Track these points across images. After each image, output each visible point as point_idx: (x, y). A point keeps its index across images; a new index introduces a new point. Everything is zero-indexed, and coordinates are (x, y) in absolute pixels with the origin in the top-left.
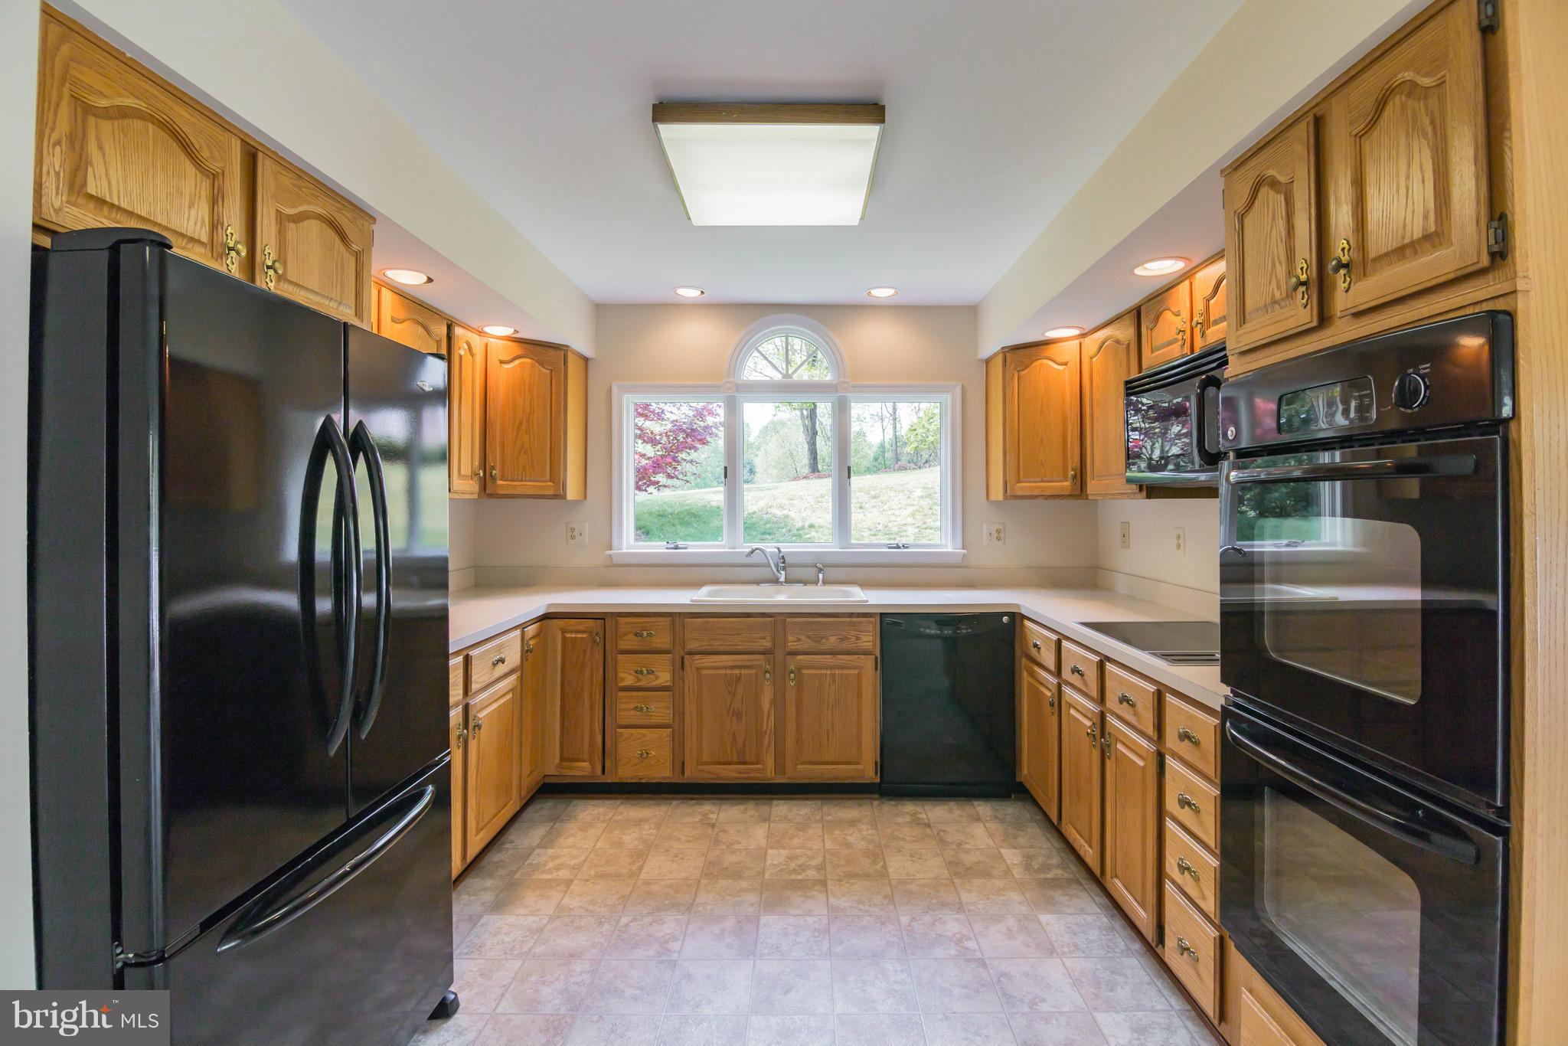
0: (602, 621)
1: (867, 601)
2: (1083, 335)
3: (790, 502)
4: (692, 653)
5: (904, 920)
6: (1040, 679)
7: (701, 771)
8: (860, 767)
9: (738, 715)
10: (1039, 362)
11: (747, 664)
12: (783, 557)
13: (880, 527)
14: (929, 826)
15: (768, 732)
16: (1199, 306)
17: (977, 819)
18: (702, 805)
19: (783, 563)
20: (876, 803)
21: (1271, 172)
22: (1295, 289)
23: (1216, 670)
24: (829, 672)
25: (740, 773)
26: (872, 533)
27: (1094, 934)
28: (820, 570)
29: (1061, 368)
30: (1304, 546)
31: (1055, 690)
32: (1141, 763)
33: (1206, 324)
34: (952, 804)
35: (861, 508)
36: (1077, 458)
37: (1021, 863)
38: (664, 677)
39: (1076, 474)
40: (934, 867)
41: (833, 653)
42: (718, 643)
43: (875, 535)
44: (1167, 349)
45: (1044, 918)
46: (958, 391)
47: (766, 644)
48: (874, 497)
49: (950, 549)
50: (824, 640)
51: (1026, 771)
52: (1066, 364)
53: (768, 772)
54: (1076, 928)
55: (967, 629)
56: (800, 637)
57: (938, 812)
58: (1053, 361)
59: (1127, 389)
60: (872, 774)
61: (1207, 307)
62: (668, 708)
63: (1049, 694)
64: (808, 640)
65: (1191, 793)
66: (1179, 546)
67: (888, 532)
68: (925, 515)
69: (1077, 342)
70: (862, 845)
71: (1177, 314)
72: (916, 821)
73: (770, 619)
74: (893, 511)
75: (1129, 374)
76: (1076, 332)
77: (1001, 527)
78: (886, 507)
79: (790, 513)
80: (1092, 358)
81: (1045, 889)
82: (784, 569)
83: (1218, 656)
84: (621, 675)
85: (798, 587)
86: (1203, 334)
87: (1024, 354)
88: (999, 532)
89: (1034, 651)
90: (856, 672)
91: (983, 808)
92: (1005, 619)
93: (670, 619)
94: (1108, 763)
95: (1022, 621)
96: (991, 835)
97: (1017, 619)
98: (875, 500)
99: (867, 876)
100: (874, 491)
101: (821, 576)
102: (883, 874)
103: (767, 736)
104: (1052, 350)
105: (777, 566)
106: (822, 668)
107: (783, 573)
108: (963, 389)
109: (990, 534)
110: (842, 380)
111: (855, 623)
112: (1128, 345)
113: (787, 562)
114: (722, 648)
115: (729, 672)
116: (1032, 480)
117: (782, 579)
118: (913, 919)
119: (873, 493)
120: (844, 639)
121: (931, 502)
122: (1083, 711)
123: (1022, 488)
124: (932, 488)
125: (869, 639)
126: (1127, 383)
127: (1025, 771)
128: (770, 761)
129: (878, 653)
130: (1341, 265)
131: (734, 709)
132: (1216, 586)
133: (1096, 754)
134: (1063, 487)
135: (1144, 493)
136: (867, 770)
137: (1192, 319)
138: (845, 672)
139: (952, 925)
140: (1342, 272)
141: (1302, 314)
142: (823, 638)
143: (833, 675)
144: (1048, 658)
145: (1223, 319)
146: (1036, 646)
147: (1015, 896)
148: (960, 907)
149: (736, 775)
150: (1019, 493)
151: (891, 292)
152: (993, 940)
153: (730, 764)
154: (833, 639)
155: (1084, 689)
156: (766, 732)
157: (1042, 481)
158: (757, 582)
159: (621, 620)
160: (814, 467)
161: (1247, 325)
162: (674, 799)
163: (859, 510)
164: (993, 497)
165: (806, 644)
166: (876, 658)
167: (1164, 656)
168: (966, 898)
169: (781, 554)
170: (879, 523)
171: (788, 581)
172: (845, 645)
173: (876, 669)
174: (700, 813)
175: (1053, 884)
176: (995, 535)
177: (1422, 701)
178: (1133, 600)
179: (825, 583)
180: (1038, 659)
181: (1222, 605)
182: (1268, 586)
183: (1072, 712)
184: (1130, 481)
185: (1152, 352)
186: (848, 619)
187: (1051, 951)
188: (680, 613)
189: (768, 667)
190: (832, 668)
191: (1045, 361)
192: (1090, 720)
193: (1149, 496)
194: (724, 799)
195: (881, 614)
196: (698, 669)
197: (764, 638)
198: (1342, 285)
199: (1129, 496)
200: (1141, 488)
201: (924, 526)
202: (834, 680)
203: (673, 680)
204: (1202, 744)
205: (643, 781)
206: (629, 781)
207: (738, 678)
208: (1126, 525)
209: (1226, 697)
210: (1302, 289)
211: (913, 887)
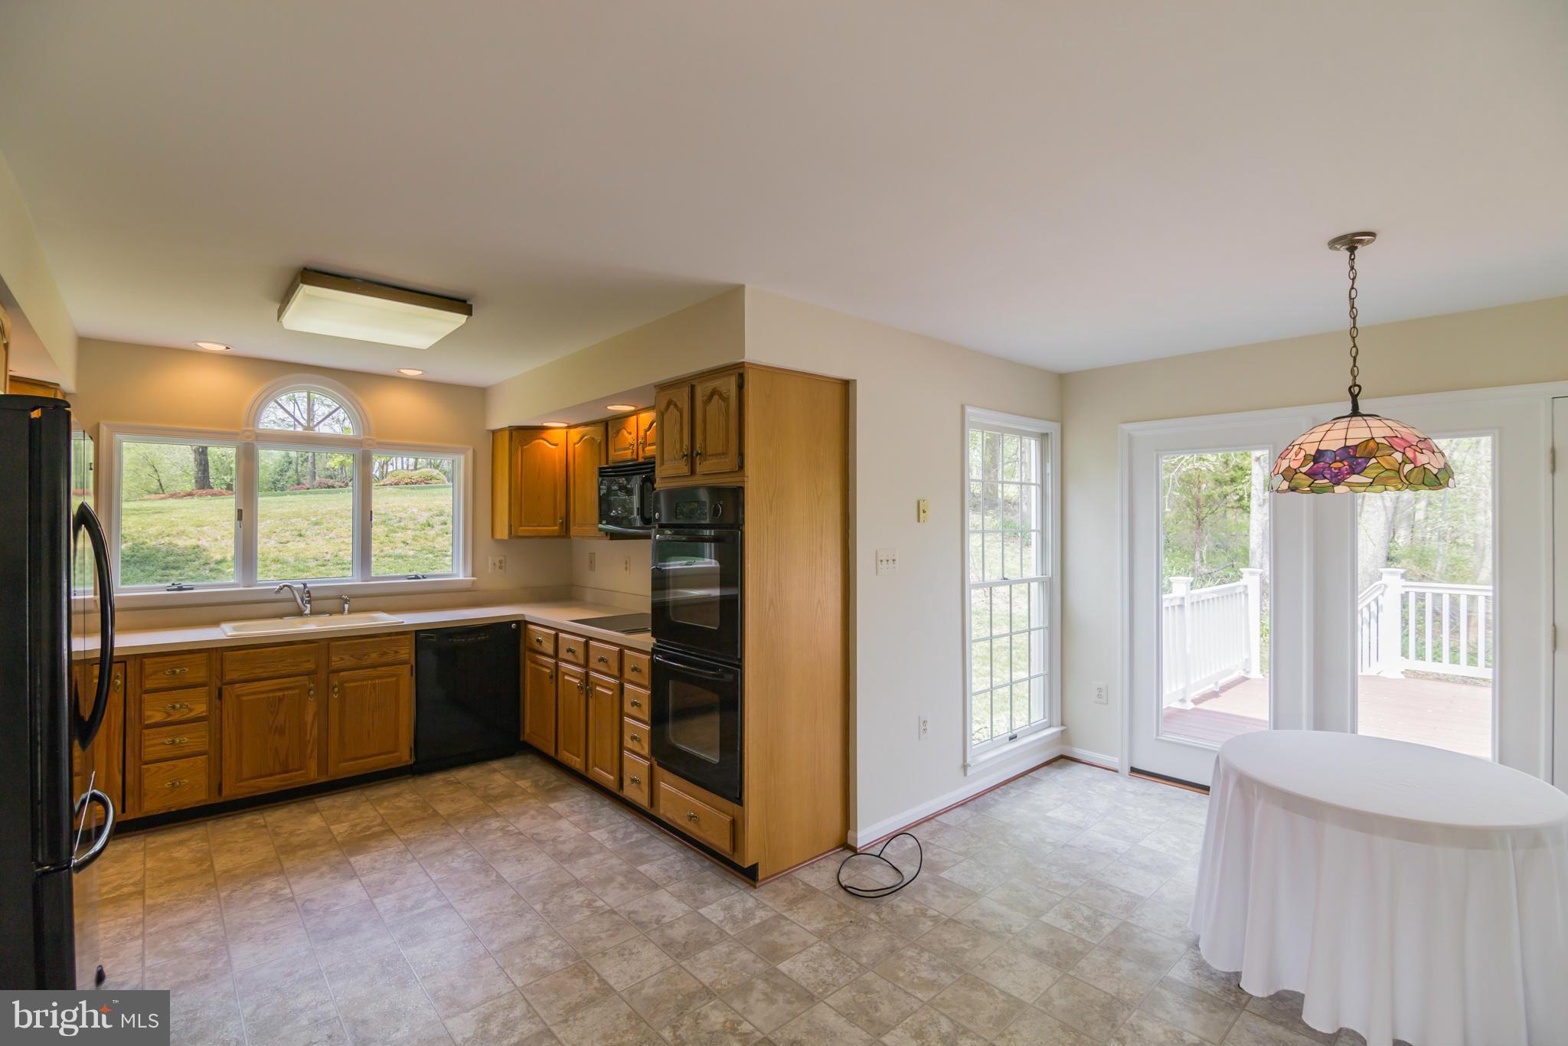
0: (123, 664)
1: (403, 622)
2: (569, 427)
3: (199, 529)
4: (232, 683)
5: (461, 831)
6: (544, 664)
7: (242, 787)
8: (397, 754)
9: (281, 731)
10: (537, 441)
11: (287, 685)
12: (308, 592)
13: (328, 557)
14: (459, 783)
15: (312, 741)
16: (642, 433)
17: (494, 771)
18: (242, 817)
19: (309, 597)
20: (410, 781)
21: (675, 400)
22: (683, 457)
23: (650, 634)
24: (370, 682)
25: (282, 781)
26: (319, 563)
27: (582, 804)
28: (346, 601)
29: (554, 447)
30: (696, 564)
31: (553, 667)
32: (610, 693)
33: (645, 444)
34: (473, 768)
35: (300, 535)
36: (564, 511)
37: (531, 785)
38: (200, 709)
39: (562, 522)
40: (471, 802)
41: (374, 666)
42: (261, 670)
43: (324, 565)
44: (623, 452)
45: (552, 805)
46: (470, 453)
47: (311, 666)
48: (316, 524)
49: (461, 578)
50: (366, 657)
51: (530, 730)
52: (556, 445)
53: (312, 774)
54: (572, 804)
55: (485, 635)
56: (343, 657)
57: (463, 774)
58: (548, 441)
59: (600, 472)
60: (408, 758)
61: (646, 434)
62: (204, 737)
63: (548, 671)
64: (352, 659)
65: (637, 697)
66: (626, 568)
67: (339, 562)
68: (381, 543)
69: (565, 430)
70: (411, 805)
71: (630, 433)
72: (448, 783)
73: (314, 645)
74: (343, 539)
75: (600, 464)
76: (566, 425)
77: (502, 558)
78: (332, 535)
79: (200, 543)
80: (575, 444)
81: (551, 793)
82: (309, 602)
83: (650, 629)
84: (147, 713)
85: (325, 617)
86: (643, 450)
87: (525, 434)
88: (501, 562)
89: (537, 645)
90: (395, 679)
91: (496, 765)
92: (513, 625)
93: (206, 654)
94: (590, 700)
95: (526, 627)
96: (507, 777)
97: (522, 624)
98: (316, 527)
99: (423, 819)
100: (314, 516)
101: (346, 606)
102: (435, 814)
103: (310, 746)
104: (547, 434)
105: (302, 600)
106: (364, 680)
107: (308, 606)
108: (474, 452)
109: (494, 564)
110: (366, 437)
111: (394, 640)
112: (600, 443)
113: (312, 596)
114: (265, 675)
115: (271, 695)
116: (531, 525)
117: (307, 611)
118: (467, 829)
119: (314, 519)
120: (385, 654)
121: (386, 529)
122: (575, 675)
123: (523, 530)
124: (385, 514)
125: (407, 652)
126: (600, 468)
127: (527, 730)
128: (313, 765)
129: (413, 663)
130: (698, 454)
131: (276, 727)
132: (650, 593)
133: (583, 698)
134: (553, 530)
135: (609, 537)
136: (404, 755)
137: (638, 440)
138: (384, 680)
139: (495, 824)
140: (698, 457)
141: (685, 469)
142: (365, 655)
143: (374, 685)
144: (548, 647)
145: (653, 444)
146: (538, 641)
147: (532, 801)
148: (497, 815)
149: (277, 784)
150: (520, 534)
151: (420, 372)
152: (524, 824)
153: (271, 775)
154: (374, 655)
155: (575, 661)
156: (309, 742)
157: (539, 526)
158: (281, 616)
159: (146, 661)
160: (203, 482)
161: (665, 466)
162: (208, 820)
163: (298, 538)
164: (498, 536)
165: (348, 661)
166: (412, 666)
167: (623, 632)
168: (499, 810)
169: (307, 589)
170: (327, 553)
171: (312, 613)
172: (384, 659)
173: (412, 675)
174: (244, 823)
175: (555, 789)
176: (498, 565)
177: (719, 628)
178: (595, 605)
179: (350, 612)
180: (544, 650)
181: (652, 604)
182: (672, 591)
183: (566, 677)
184: (600, 530)
185: (615, 451)
186: (388, 638)
187: (560, 817)
188: (216, 648)
189: (312, 685)
190: (374, 678)
191: (542, 441)
192: (578, 678)
193: (611, 539)
194: (264, 809)
195: (416, 631)
196: (238, 696)
197: (308, 661)
198: (698, 462)
199: (599, 538)
200: (607, 534)
201: (382, 554)
202: (374, 688)
203: (210, 710)
204: (643, 671)
205: (173, 810)
206: (155, 813)
207: (281, 699)
208: (592, 555)
209: (654, 644)
210: (685, 458)
211: (461, 815)
